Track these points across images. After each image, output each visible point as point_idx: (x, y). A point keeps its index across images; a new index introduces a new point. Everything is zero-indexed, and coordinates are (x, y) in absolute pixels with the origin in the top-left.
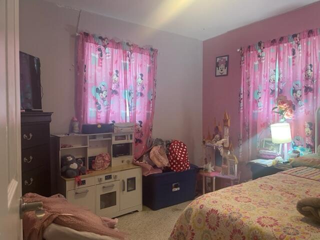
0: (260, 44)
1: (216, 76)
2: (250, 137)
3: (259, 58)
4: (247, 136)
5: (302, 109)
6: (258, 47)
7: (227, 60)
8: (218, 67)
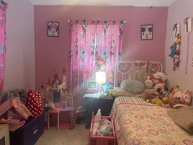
0: (84, 21)
1: (48, 36)
2: (78, 80)
3: (84, 30)
4: (76, 79)
5: (108, 64)
6: (83, 23)
7: (58, 26)
8: (50, 30)
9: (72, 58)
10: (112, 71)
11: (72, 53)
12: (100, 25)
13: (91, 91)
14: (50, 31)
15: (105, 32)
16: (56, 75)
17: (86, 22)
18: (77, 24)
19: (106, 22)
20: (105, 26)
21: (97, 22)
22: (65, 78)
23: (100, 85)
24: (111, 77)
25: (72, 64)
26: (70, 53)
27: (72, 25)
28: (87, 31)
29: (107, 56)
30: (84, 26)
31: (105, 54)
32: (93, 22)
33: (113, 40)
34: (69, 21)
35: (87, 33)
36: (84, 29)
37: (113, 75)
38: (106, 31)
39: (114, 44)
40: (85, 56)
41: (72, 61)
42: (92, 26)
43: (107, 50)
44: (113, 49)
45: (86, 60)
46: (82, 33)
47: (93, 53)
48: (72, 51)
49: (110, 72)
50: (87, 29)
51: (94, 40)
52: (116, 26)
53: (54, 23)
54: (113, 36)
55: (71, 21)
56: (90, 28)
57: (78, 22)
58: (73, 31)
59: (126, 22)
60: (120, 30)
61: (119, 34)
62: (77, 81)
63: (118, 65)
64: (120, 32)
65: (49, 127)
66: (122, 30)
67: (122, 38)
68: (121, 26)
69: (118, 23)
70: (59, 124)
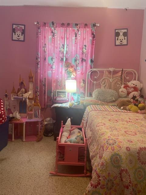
0: (53, 23)
1: (13, 40)
2: (46, 89)
3: (52, 34)
4: (44, 89)
5: (79, 72)
6: (52, 25)
7: (23, 29)
8: (15, 33)
9: (39, 65)
10: (84, 79)
11: (39, 59)
12: (71, 28)
13: (60, 101)
14: (15, 35)
15: (76, 36)
16: (22, 83)
17: (55, 24)
18: (45, 27)
19: (76, 25)
20: (76, 29)
21: (67, 25)
22: (31, 86)
23: (70, 94)
24: (82, 86)
25: (39, 71)
26: (37, 59)
27: (39, 28)
28: (56, 34)
29: (78, 64)
30: (53, 28)
31: (76, 60)
32: (63, 25)
33: (85, 46)
34: (35, 23)
35: (56, 37)
36: (52, 32)
37: (84, 83)
38: (78, 36)
39: (85, 49)
40: (54, 62)
41: (40, 68)
42: (62, 29)
43: (79, 57)
44: (84, 55)
45: (55, 67)
46: (50, 37)
47: (62, 59)
48: (39, 57)
49: (82, 81)
50: (56, 32)
51: (63, 45)
52: (88, 29)
53: (20, 26)
54: (84, 41)
55: (38, 23)
56: (59, 32)
57: (46, 24)
58: (40, 34)
59: (98, 25)
60: (93, 34)
61: (91, 38)
62: (45, 91)
63: (90, 73)
64: (93, 36)
65: (13, 140)
66: (94, 34)
67: (94, 43)
68: (93, 30)
69: (91, 26)
70: (25, 136)
